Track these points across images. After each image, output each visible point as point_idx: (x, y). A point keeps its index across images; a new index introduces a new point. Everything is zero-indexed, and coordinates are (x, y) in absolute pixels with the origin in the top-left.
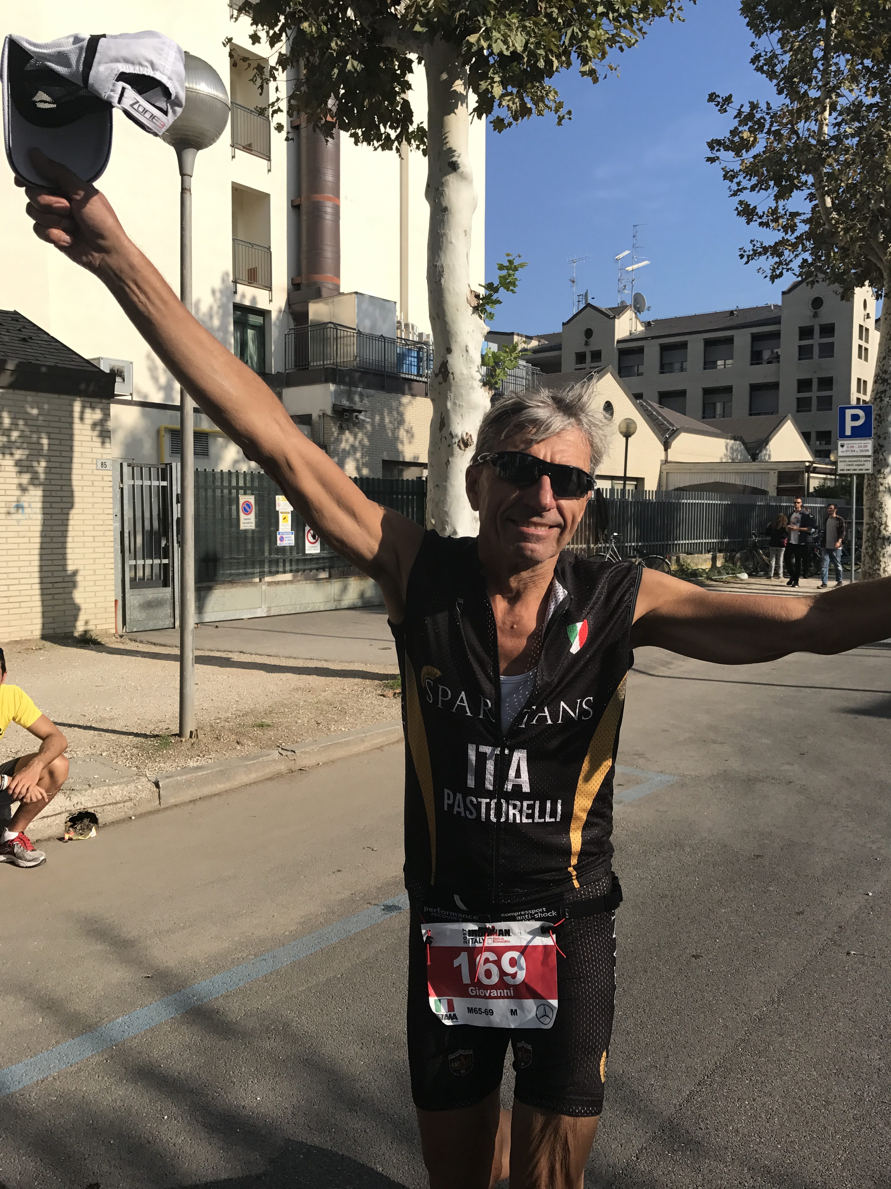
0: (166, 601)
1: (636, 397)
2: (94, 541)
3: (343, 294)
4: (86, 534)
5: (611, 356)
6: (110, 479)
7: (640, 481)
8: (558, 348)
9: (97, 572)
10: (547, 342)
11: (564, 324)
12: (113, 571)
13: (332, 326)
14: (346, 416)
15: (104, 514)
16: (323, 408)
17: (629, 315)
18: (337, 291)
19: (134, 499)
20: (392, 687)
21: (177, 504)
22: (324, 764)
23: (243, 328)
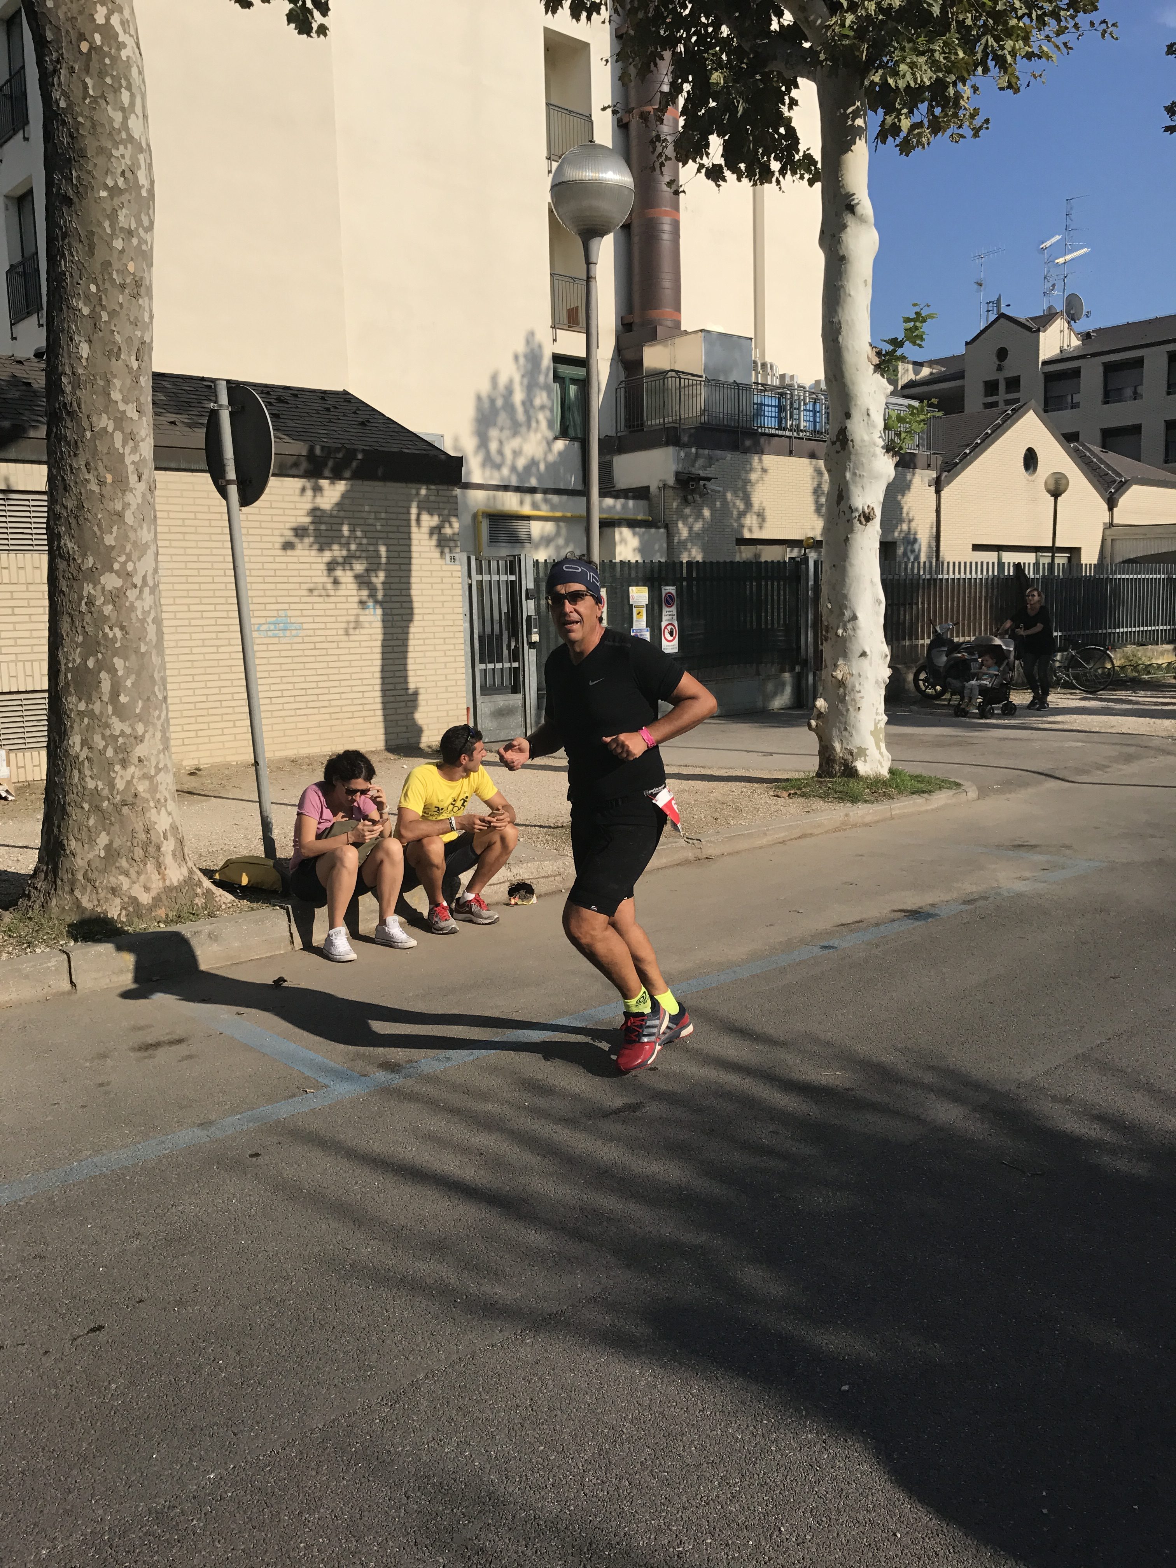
0: (517, 708)
1: (1069, 438)
2: (445, 643)
3: (686, 333)
4: (437, 635)
5: (1033, 386)
6: (459, 574)
7: (1074, 552)
8: (960, 375)
9: (449, 677)
10: (943, 369)
11: (967, 343)
12: (464, 676)
13: (673, 374)
14: (692, 485)
15: (454, 613)
16: (663, 478)
17: (1059, 324)
18: (676, 330)
19: (482, 596)
20: (784, 789)
21: (527, 599)
22: (729, 854)
23: (564, 383)
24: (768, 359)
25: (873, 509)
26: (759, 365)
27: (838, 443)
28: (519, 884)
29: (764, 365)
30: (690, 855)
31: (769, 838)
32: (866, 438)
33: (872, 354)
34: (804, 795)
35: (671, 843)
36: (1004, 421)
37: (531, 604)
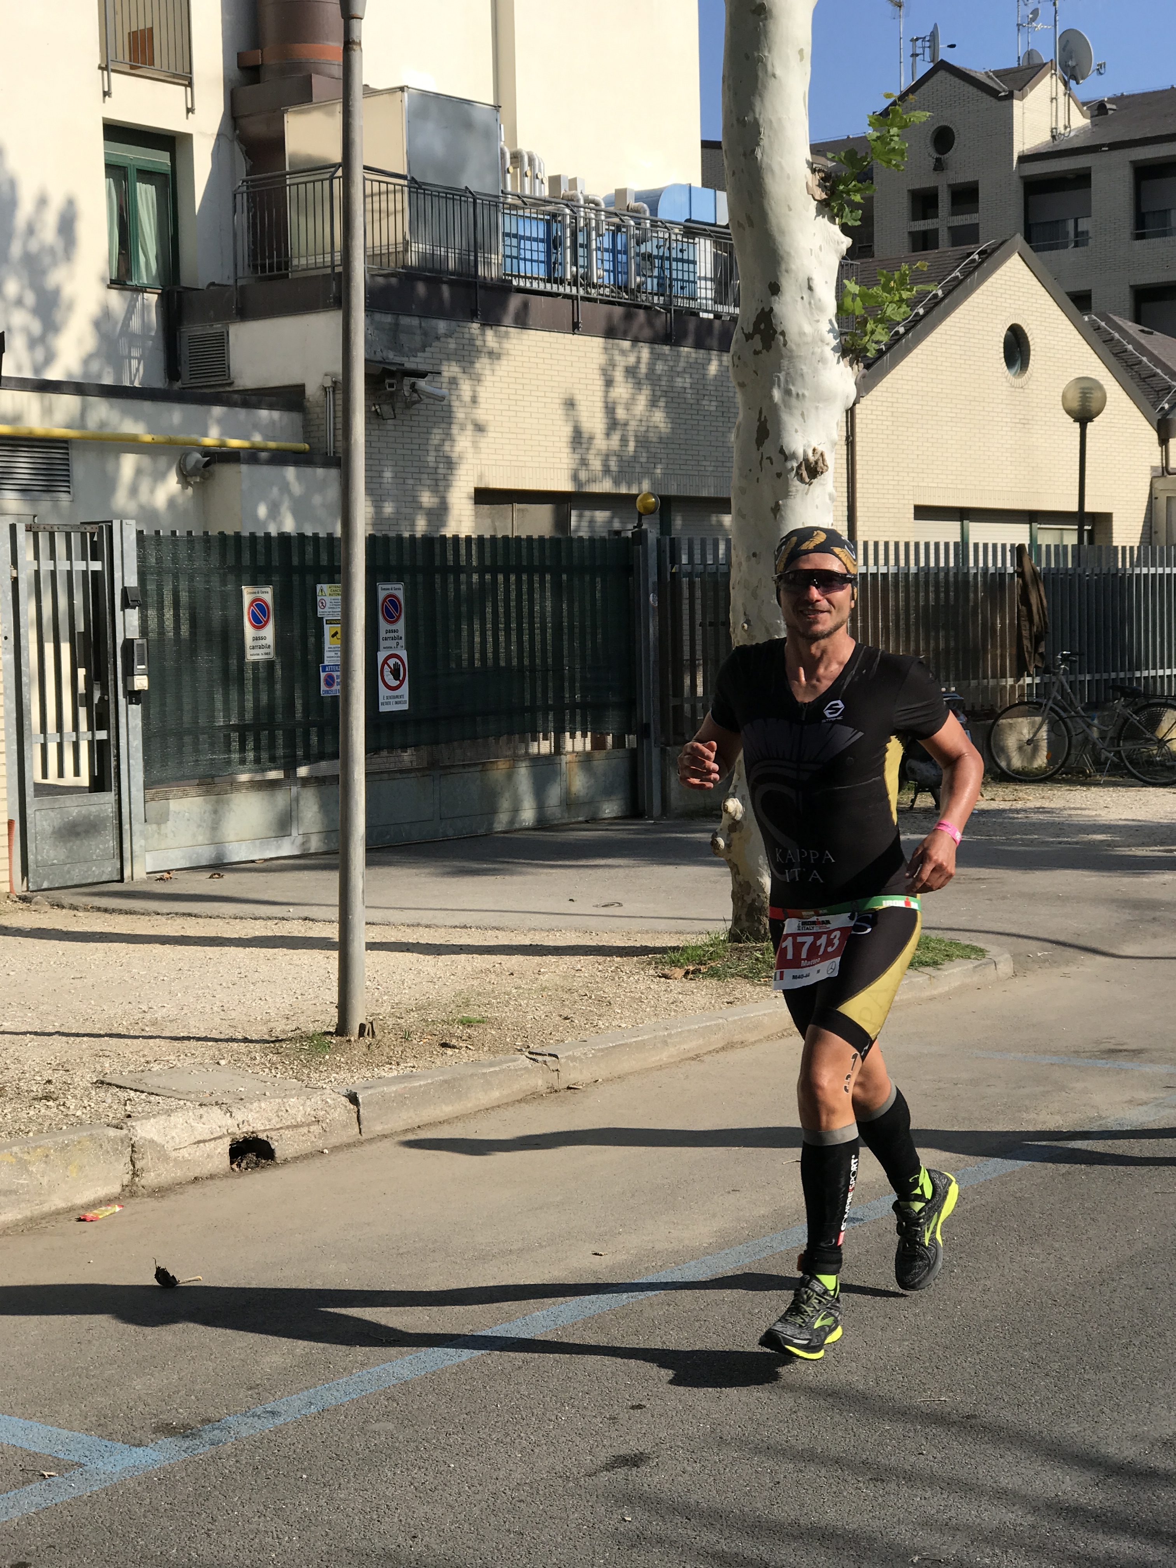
1: (1079, 304)
3: (368, 90)
7: (1099, 523)
14: (391, 386)
16: (332, 369)
17: (1048, 87)
19: (38, 601)
20: (674, 963)
21: (123, 609)
22: (607, 1080)
23: (126, 179)
24: (524, 145)
25: (822, 455)
26: (508, 156)
27: (757, 337)
28: (246, 1140)
29: (516, 157)
30: (539, 1082)
31: (672, 1050)
32: (807, 329)
33: (813, 180)
34: (714, 974)
35: (501, 1063)
36: (967, 274)
37: (133, 616)
